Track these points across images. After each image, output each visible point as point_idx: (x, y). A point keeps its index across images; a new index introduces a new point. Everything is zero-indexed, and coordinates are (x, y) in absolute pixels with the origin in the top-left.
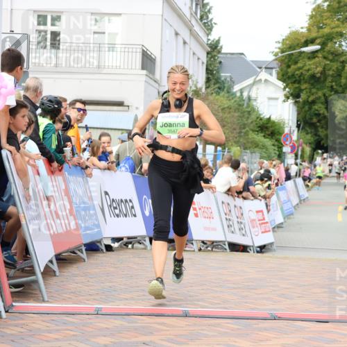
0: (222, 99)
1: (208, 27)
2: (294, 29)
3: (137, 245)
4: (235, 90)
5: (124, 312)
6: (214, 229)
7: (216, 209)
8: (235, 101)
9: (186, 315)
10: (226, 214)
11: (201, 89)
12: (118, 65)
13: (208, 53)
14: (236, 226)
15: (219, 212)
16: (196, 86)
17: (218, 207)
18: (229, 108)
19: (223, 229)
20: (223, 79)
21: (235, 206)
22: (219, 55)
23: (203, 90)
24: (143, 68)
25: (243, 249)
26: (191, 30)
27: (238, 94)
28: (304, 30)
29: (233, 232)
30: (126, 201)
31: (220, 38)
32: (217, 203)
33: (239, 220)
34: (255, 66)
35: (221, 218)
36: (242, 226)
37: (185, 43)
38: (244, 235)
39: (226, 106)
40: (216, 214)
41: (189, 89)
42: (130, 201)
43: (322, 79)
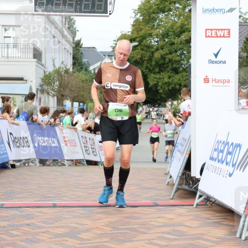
0: (82, 75)
1: (74, 33)
2: (123, 33)
3: (31, 164)
4: (90, 69)
5: (18, 206)
6: (77, 153)
7: (78, 141)
8: (90, 76)
9: (55, 206)
10: (84, 144)
11: (69, 69)
12: (19, 56)
13: (73, 48)
14: (91, 150)
15: (80, 143)
16: (66, 68)
17: (79, 139)
18: (86, 80)
19: (83, 152)
20: (83, 63)
21: (90, 139)
22: (81, 49)
23: (71, 70)
24: (34, 58)
25: (95, 163)
26: (62, 35)
27: (93, 72)
28: (130, 33)
29: (88, 154)
30: (23, 138)
31: (81, 39)
32: (79, 137)
33: (92, 147)
34: (102, 55)
35: (81, 146)
36: (94, 150)
37: (59, 42)
38: (95, 155)
39: (84, 79)
40: (78, 144)
41: (62, 69)
42: (26, 138)
43: (141, 62)
